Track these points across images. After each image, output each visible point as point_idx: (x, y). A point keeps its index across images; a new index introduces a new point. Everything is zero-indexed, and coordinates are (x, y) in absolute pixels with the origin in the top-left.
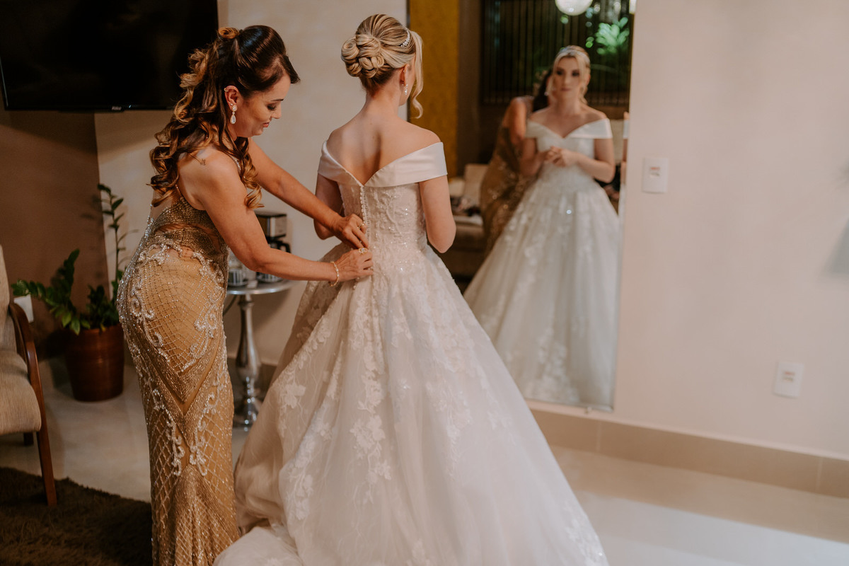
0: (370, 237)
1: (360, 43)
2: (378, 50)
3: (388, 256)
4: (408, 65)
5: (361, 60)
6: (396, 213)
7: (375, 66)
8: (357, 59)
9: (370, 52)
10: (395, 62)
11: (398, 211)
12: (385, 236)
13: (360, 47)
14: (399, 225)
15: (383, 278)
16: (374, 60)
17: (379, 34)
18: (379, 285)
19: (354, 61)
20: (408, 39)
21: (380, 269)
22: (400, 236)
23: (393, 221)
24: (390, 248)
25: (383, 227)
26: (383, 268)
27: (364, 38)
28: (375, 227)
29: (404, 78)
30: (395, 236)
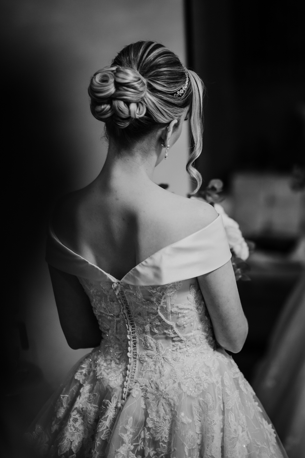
0: (137, 345)
1: (120, 80)
2: (143, 95)
3: (167, 370)
4: (175, 121)
5: (116, 103)
6: (172, 312)
7: (132, 115)
8: (110, 99)
9: (130, 95)
10: (159, 115)
11: (174, 310)
12: (160, 342)
13: (118, 85)
14: (178, 326)
15: (163, 401)
16: (133, 106)
17: (149, 71)
18: (157, 412)
19: (106, 101)
20: (185, 87)
21: (157, 388)
22: (181, 341)
23: (168, 322)
24: (169, 357)
25: (156, 331)
26: (162, 388)
27: (127, 74)
28: (144, 332)
29: (166, 137)
30: (174, 341)
